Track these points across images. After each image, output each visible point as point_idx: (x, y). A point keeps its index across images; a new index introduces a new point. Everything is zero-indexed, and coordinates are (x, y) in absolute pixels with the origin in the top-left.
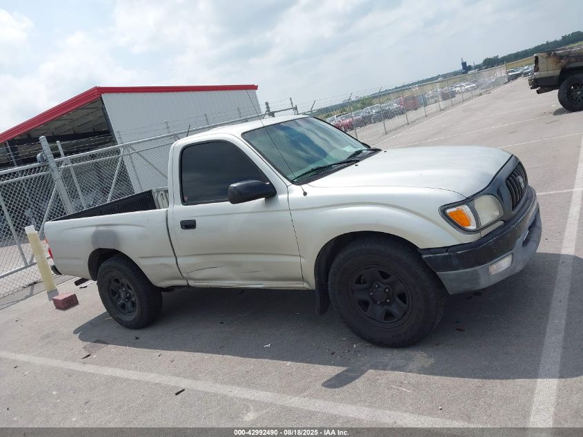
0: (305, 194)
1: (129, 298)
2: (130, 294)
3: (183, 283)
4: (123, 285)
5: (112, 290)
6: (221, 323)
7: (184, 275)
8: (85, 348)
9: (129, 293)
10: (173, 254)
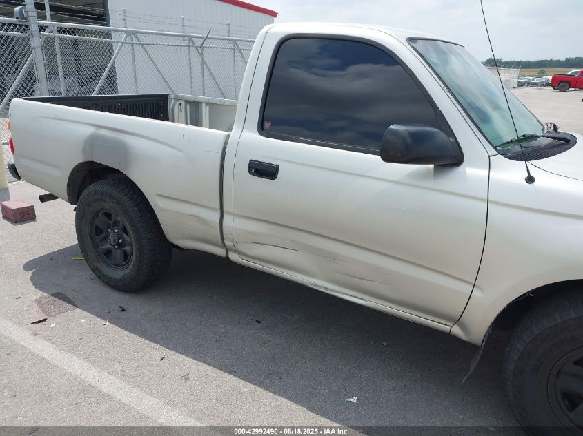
0: (530, 180)
1: (121, 245)
2: (124, 240)
3: (221, 252)
4: (116, 224)
5: (97, 226)
6: (259, 322)
7: (227, 243)
8: (38, 301)
9: (122, 238)
10: (218, 206)
